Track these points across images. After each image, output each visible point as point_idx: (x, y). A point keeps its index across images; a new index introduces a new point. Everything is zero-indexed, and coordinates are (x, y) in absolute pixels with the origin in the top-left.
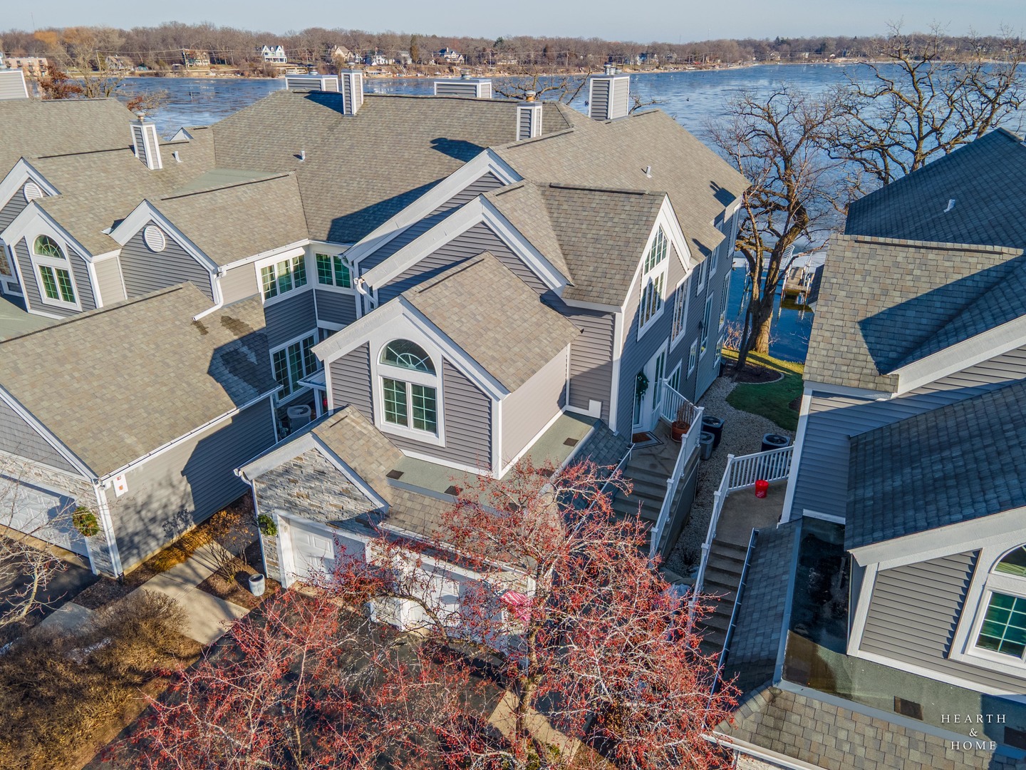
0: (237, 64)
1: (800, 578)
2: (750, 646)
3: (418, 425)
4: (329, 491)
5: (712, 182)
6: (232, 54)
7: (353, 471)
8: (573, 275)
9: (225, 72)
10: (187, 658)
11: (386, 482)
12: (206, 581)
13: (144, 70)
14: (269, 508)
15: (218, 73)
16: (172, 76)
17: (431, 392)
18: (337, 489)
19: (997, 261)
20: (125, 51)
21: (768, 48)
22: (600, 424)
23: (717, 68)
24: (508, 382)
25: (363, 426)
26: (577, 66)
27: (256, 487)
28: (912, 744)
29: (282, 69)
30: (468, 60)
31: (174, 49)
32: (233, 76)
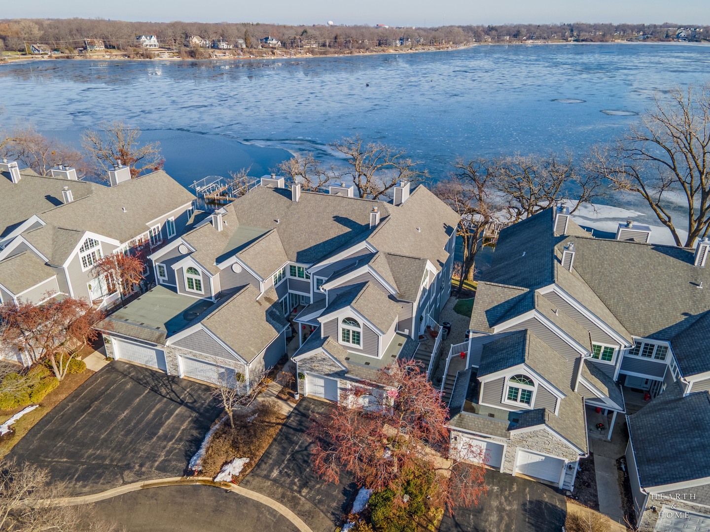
0: (126, 50)
1: (470, 385)
2: (456, 404)
3: (354, 342)
4: (326, 365)
5: (445, 224)
6: (121, 42)
7: (336, 359)
8: (399, 290)
9: (116, 55)
10: (283, 419)
11: (345, 361)
12: (277, 395)
13: (58, 54)
14: (303, 370)
15: (111, 56)
16: (78, 58)
17: (359, 333)
18: (329, 364)
19: (522, 292)
20: (44, 40)
21: (483, 33)
22: (408, 337)
23: (450, 48)
24: (384, 331)
25: (335, 343)
26: (358, 48)
27: (298, 364)
28: (492, 423)
29: (157, 52)
30: (284, 45)
31: (79, 39)
32: (122, 58)
